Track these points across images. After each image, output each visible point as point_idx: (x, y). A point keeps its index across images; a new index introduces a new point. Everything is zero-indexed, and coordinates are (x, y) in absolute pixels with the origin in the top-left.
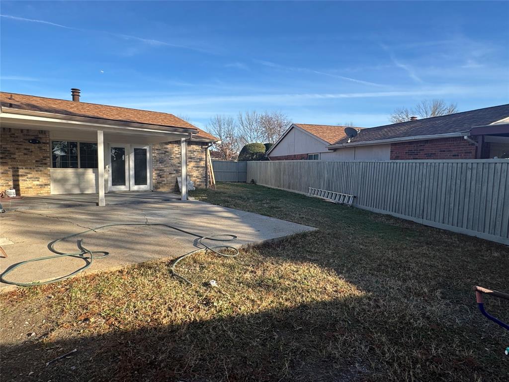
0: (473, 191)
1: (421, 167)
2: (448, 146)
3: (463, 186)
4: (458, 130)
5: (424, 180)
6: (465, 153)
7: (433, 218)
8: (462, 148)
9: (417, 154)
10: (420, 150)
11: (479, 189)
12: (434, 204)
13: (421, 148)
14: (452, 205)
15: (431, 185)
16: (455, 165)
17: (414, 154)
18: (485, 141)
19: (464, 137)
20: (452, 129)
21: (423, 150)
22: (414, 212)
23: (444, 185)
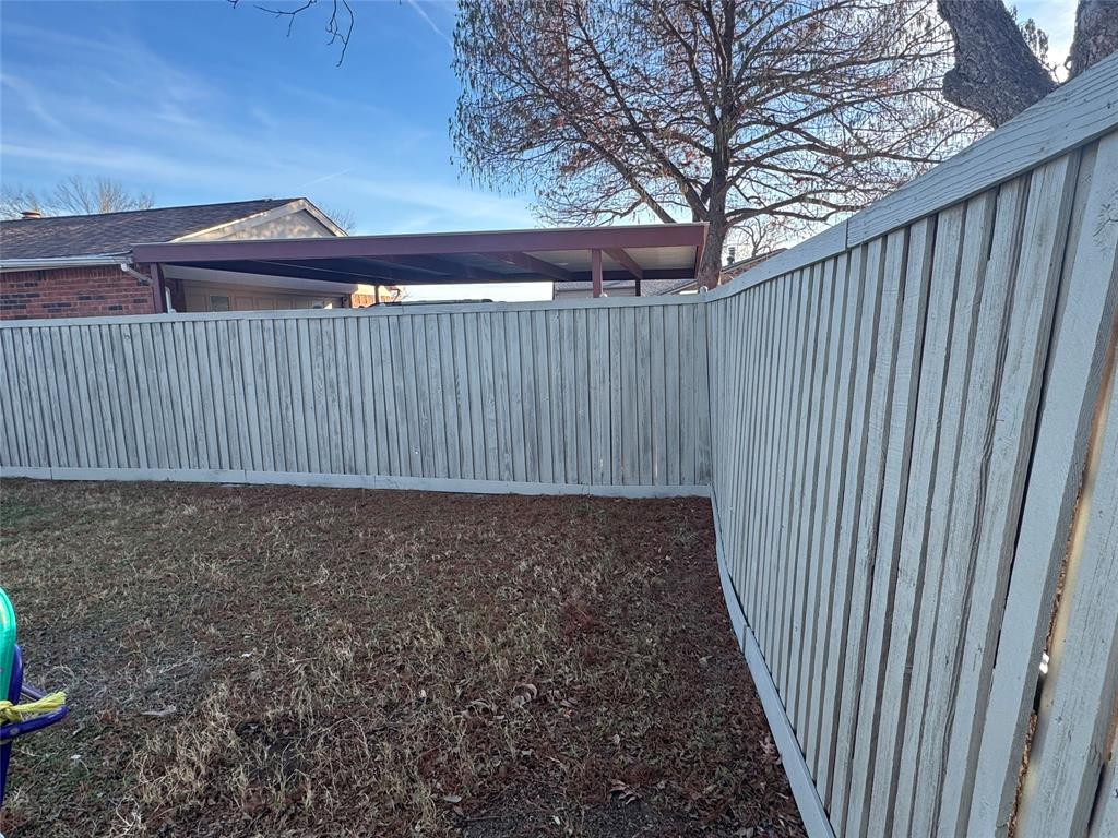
0: (143, 386)
1: (18, 338)
2: (93, 287)
3: (122, 377)
4: (106, 248)
5: (32, 370)
6: (135, 302)
7: (73, 459)
8: (126, 290)
9: (24, 307)
10: (29, 296)
11: (154, 380)
12: (69, 427)
13: (31, 290)
14: (108, 423)
15: (52, 381)
16: (95, 330)
17: (16, 307)
18: (165, 276)
19: (120, 266)
20: (94, 247)
21: (38, 295)
22: (24, 454)
23: (82, 377)
